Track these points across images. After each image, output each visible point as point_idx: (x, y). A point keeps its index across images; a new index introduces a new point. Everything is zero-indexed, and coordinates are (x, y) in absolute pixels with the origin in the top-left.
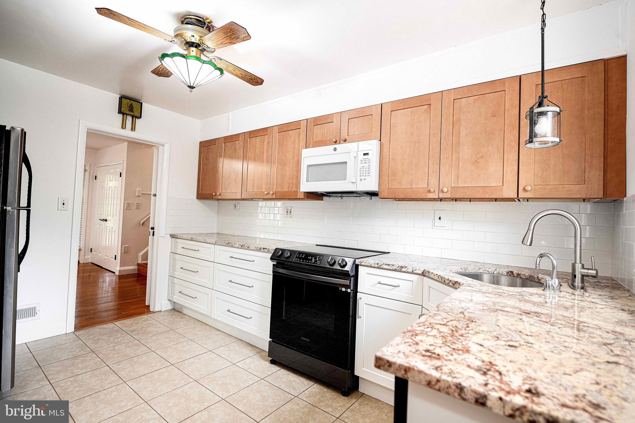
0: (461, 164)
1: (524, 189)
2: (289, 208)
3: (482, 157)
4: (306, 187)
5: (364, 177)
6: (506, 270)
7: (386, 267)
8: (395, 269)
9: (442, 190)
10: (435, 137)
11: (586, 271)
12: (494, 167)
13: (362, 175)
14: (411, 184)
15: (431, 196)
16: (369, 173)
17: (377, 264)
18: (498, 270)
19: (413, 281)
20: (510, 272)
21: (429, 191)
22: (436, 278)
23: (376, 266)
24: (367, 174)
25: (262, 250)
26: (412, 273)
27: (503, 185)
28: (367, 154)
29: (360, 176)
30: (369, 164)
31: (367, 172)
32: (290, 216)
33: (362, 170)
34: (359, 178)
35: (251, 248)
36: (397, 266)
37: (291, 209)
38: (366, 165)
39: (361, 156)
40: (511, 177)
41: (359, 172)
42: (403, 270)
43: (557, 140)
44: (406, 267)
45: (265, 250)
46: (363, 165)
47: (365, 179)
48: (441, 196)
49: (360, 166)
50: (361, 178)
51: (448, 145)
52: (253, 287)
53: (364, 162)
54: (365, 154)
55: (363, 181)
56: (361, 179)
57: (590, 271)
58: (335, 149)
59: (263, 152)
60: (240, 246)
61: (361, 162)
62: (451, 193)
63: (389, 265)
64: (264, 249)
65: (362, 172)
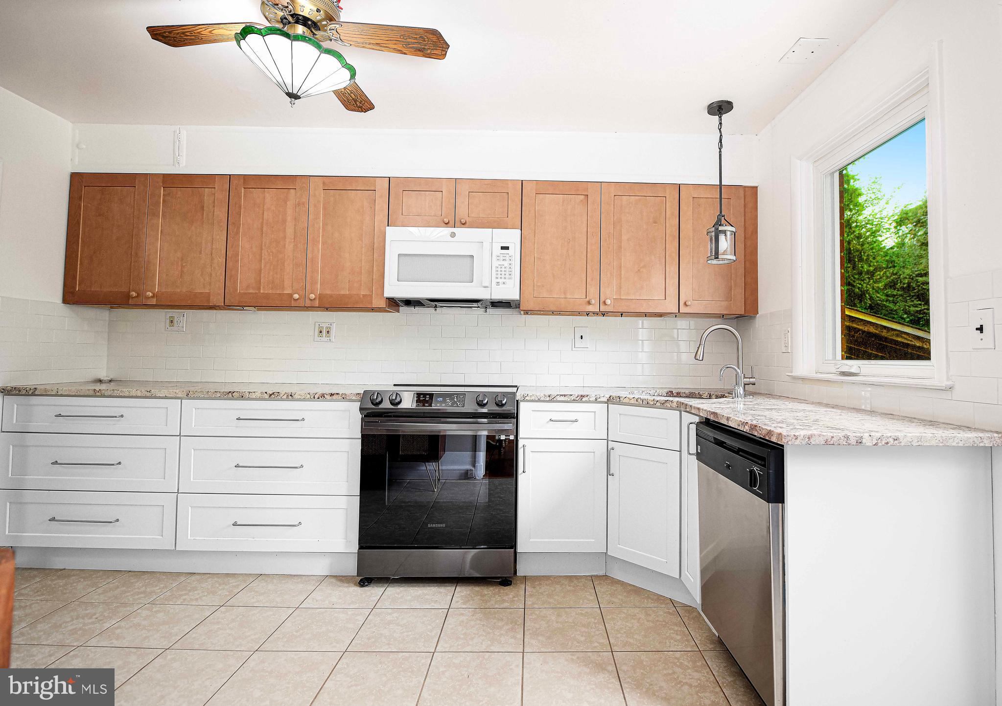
0: (623, 273)
1: (685, 304)
2: (324, 325)
3: (644, 267)
4: (394, 289)
5: (503, 280)
6: (666, 390)
7: (562, 398)
8: (574, 400)
9: (605, 303)
10: (594, 237)
11: (748, 380)
12: (657, 279)
13: (499, 276)
14: (565, 293)
15: (590, 308)
16: (510, 275)
17: (549, 396)
18: (658, 391)
19: (595, 412)
20: (670, 391)
21: (589, 303)
22: (632, 401)
23: (548, 399)
24: (507, 276)
25: (328, 397)
26: (596, 401)
27: (665, 299)
28: (507, 248)
29: (497, 278)
30: (510, 262)
31: (507, 273)
32: (328, 338)
33: (499, 269)
34: (494, 281)
35: (296, 396)
36: (577, 395)
37: (329, 326)
38: (506, 264)
39: (497, 251)
40: (672, 290)
41: (494, 273)
42: (584, 399)
43: (734, 258)
44: (588, 395)
45: (335, 397)
46: (502, 263)
47: (504, 283)
48: (603, 308)
49: (496, 263)
50: (498, 280)
51: (609, 248)
52: (302, 466)
53: (502, 258)
54: (503, 248)
55: (501, 286)
56: (498, 283)
57: (751, 380)
58: (453, 235)
59: (284, 221)
60: (267, 396)
61: (498, 258)
62: (614, 306)
63: (565, 396)
64: (332, 395)
65: (499, 273)
